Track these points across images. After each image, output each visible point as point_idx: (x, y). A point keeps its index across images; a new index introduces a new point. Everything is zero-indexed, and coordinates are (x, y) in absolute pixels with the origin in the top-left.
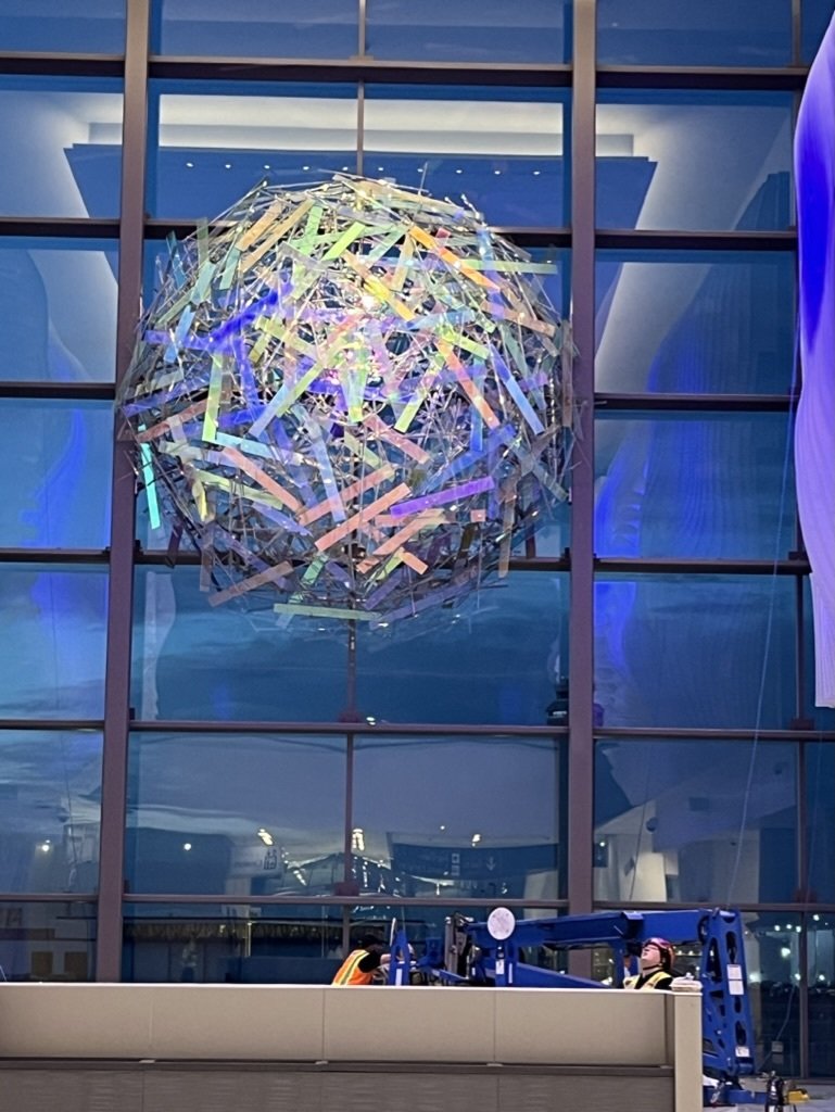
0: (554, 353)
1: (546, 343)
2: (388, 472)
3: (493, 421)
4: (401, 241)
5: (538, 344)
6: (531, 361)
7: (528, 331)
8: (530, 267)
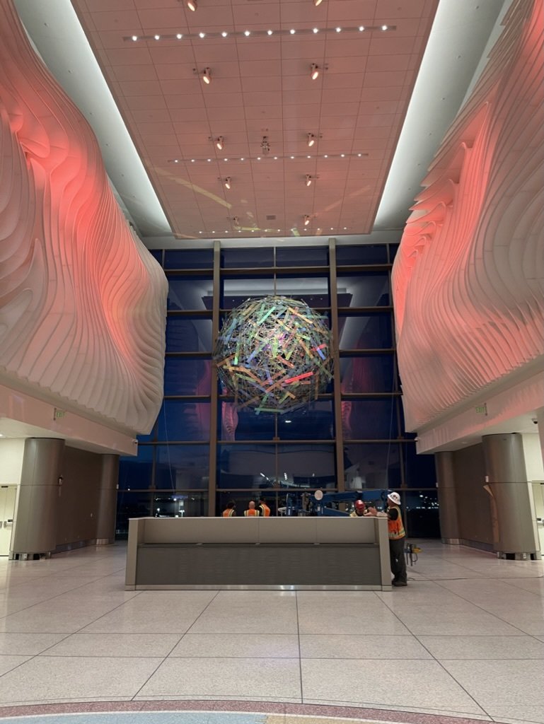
0: (328, 339)
1: (326, 336)
2: (284, 371)
3: (312, 357)
4: (286, 311)
5: (323, 337)
6: (321, 341)
7: (321, 334)
8: (320, 317)
